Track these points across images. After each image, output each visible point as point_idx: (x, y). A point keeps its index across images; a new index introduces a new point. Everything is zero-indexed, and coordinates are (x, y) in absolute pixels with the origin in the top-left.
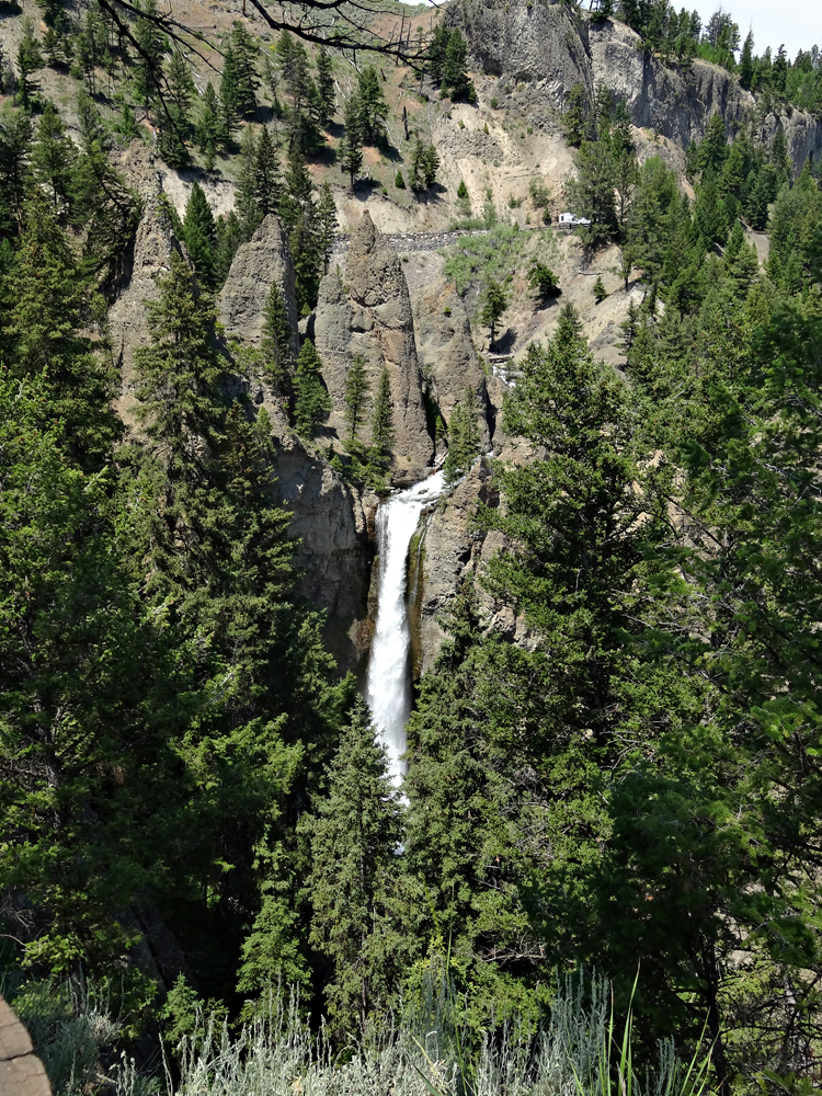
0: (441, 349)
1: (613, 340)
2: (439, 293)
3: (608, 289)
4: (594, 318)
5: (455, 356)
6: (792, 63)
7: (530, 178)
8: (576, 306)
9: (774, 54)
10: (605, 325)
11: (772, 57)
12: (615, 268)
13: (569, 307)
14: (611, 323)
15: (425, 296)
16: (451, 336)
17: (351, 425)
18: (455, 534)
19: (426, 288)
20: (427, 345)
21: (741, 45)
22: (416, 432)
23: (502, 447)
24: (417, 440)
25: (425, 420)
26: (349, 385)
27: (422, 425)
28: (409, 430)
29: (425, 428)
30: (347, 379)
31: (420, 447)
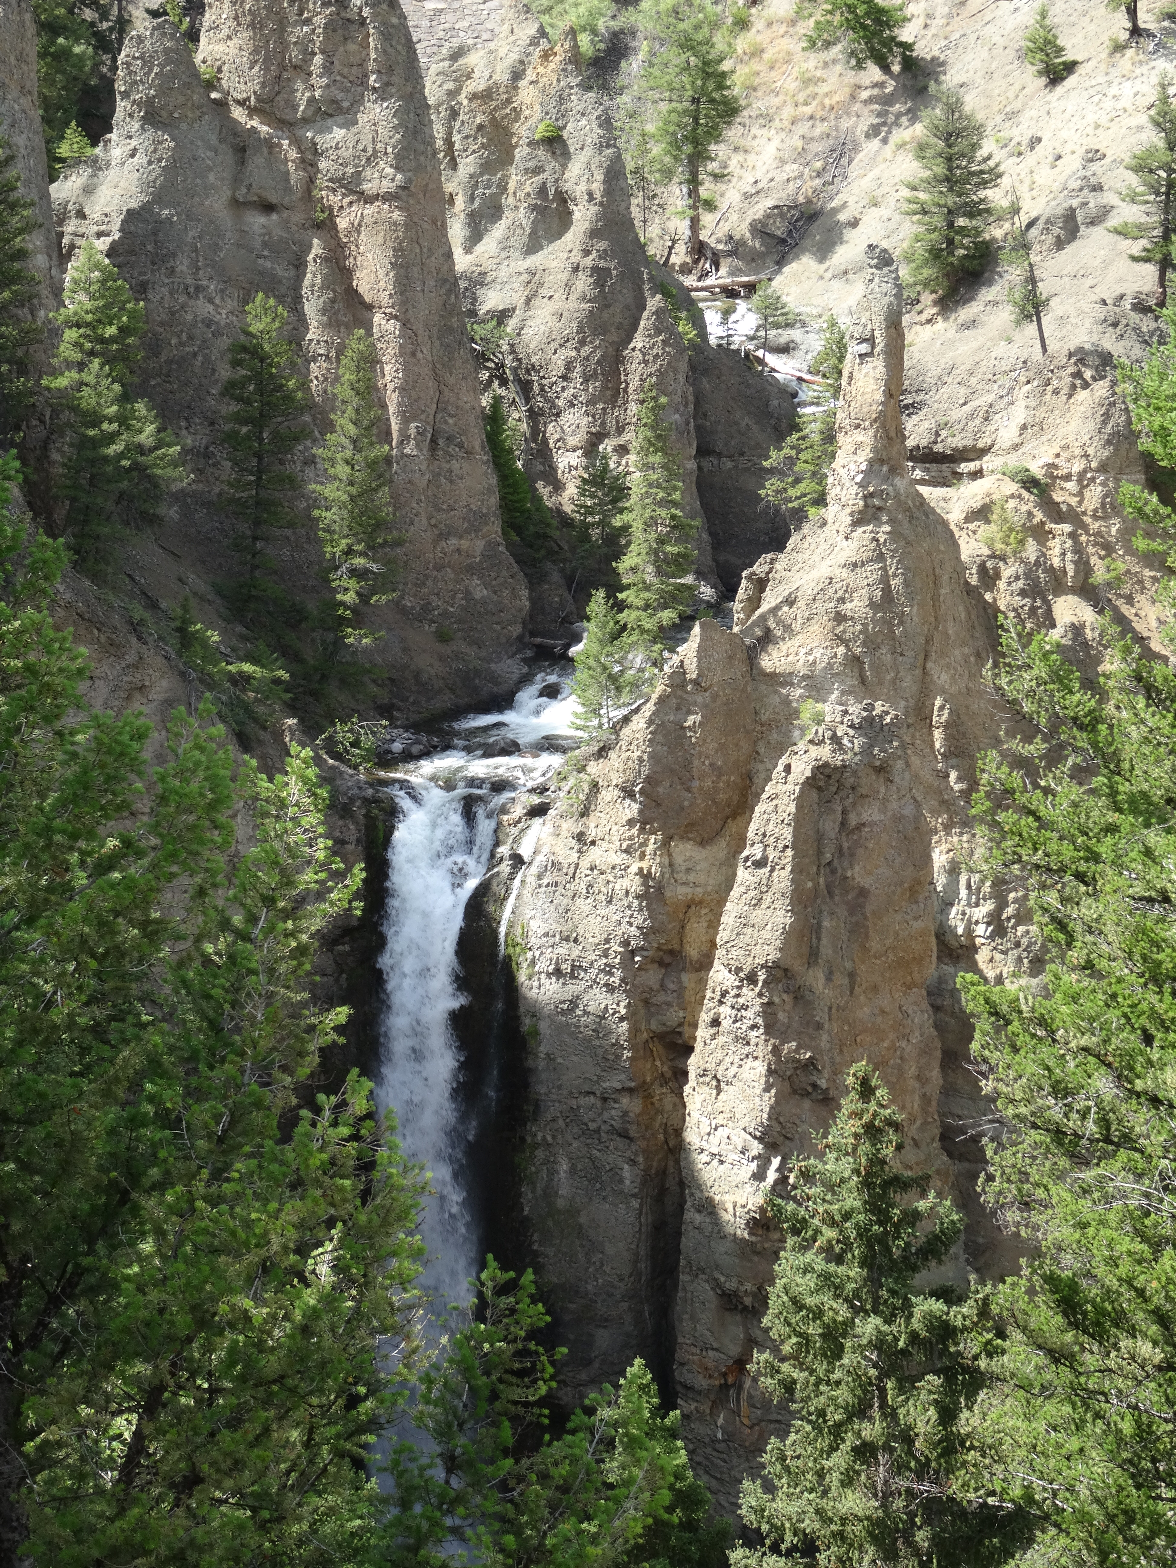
0: (535, 261)
1: (1105, 212)
2: (517, 75)
3: (1078, 45)
4: (1035, 141)
5: (583, 283)
10: (1072, 164)
13: (953, 107)
14: (1094, 156)
15: (471, 87)
16: (564, 220)
17: (244, 528)
18: (625, 883)
19: (472, 59)
20: (489, 245)
22: (465, 544)
23: (761, 584)
24: (471, 570)
25: (494, 500)
26: (231, 389)
27: (483, 518)
28: (443, 536)
29: (494, 528)
30: (225, 372)
31: (478, 591)
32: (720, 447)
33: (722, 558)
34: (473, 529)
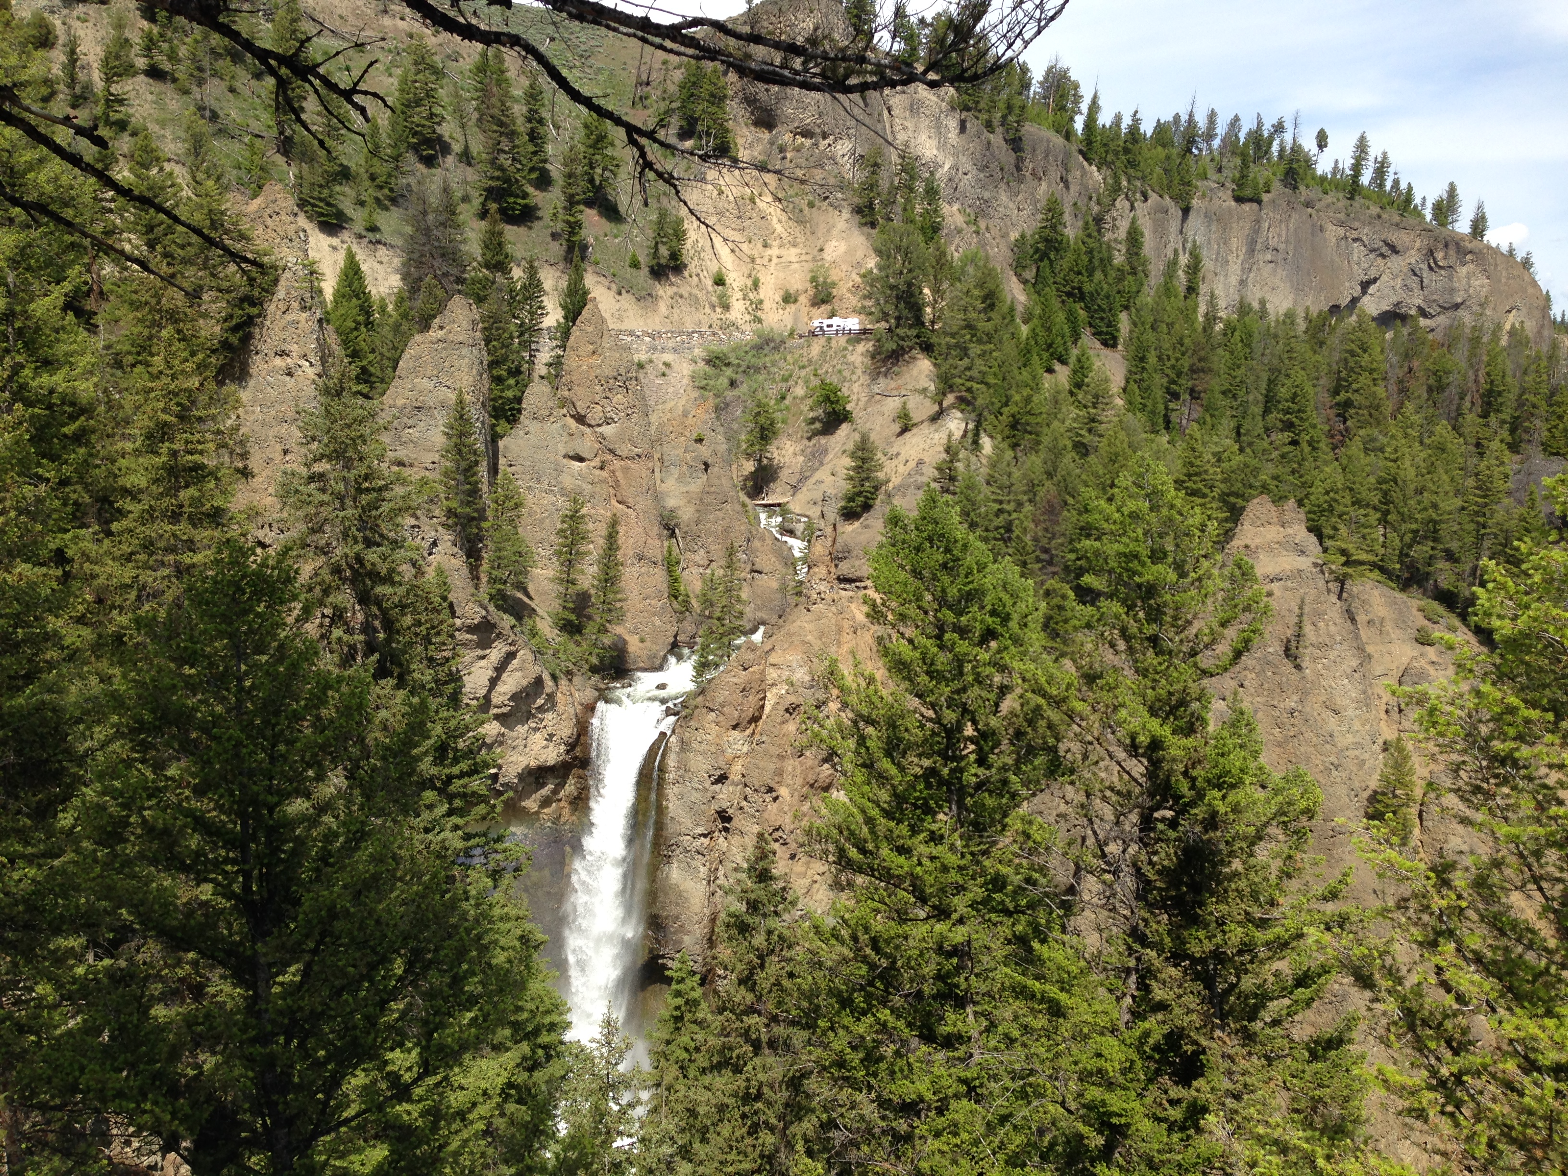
0: (690, 488)
2: (689, 412)
3: (916, 417)
5: (709, 499)
6: (1149, 134)
7: (810, 265)
8: (873, 436)
9: (1126, 121)
11: (1124, 126)
12: (925, 390)
13: (864, 437)
14: (920, 463)
15: (669, 416)
16: (705, 470)
18: (707, 747)
19: (669, 405)
20: (671, 482)
21: (1084, 107)
22: (653, 602)
24: (654, 614)
25: (665, 585)
26: (561, 533)
27: (661, 592)
28: (644, 599)
29: (665, 596)
30: (559, 526)
31: (658, 623)
32: (762, 569)
34: (657, 596)
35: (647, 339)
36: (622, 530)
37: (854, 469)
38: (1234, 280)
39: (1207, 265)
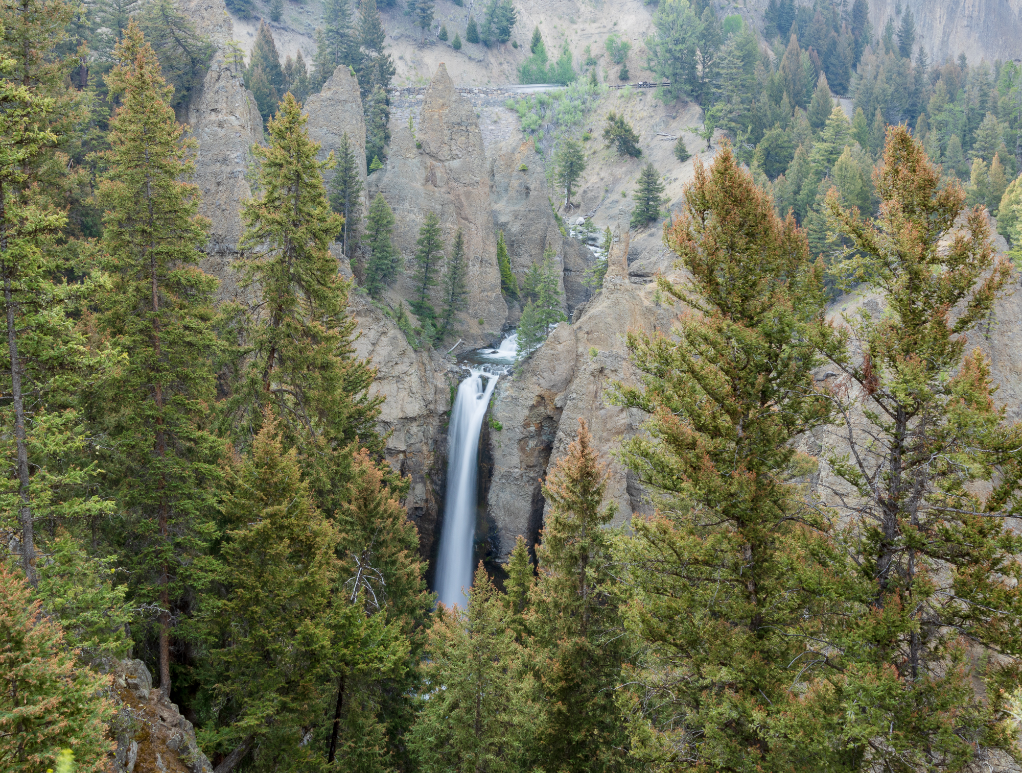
0: (517, 208)
2: (514, 149)
3: (690, 150)
4: (675, 180)
5: (531, 215)
7: (606, 37)
8: (656, 166)
12: (696, 130)
13: (650, 166)
15: (500, 153)
16: (527, 195)
17: (421, 285)
19: (500, 145)
20: (502, 202)
22: (489, 294)
23: (581, 312)
24: (490, 302)
25: (499, 281)
26: (420, 242)
27: (496, 286)
28: (483, 291)
29: (499, 289)
30: (418, 237)
31: (493, 309)
32: (571, 268)
33: (570, 303)
34: (492, 289)
35: (482, 95)
36: (465, 239)
37: (641, 191)
38: (937, 42)
39: (918, 29)
